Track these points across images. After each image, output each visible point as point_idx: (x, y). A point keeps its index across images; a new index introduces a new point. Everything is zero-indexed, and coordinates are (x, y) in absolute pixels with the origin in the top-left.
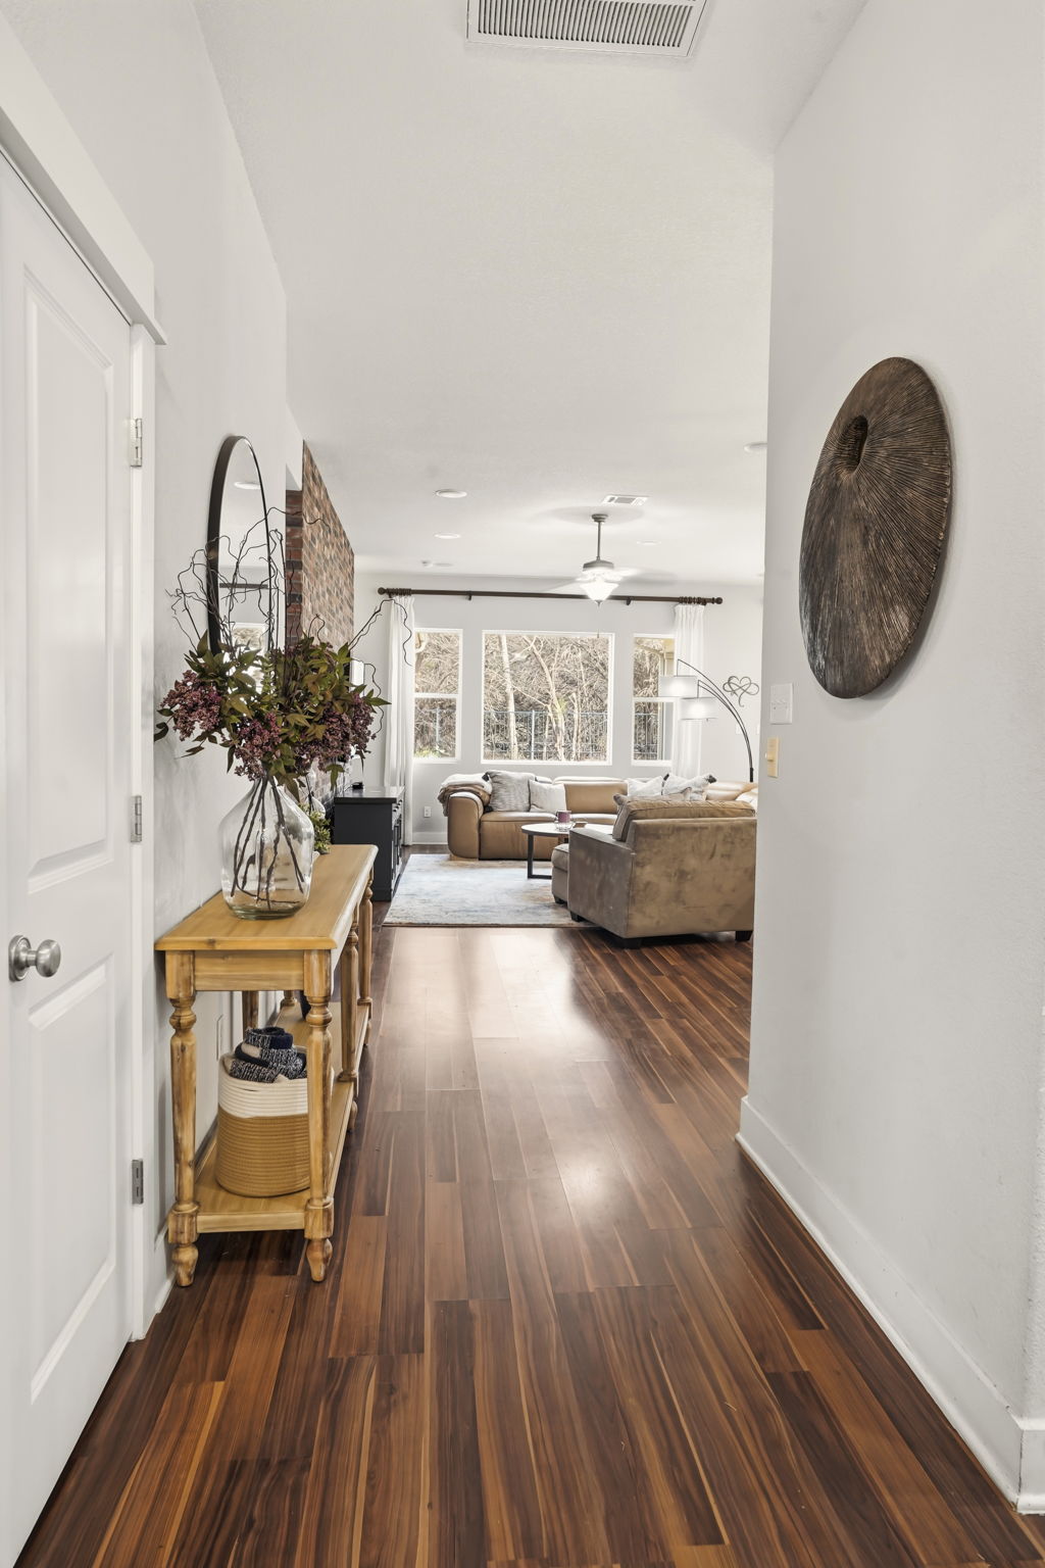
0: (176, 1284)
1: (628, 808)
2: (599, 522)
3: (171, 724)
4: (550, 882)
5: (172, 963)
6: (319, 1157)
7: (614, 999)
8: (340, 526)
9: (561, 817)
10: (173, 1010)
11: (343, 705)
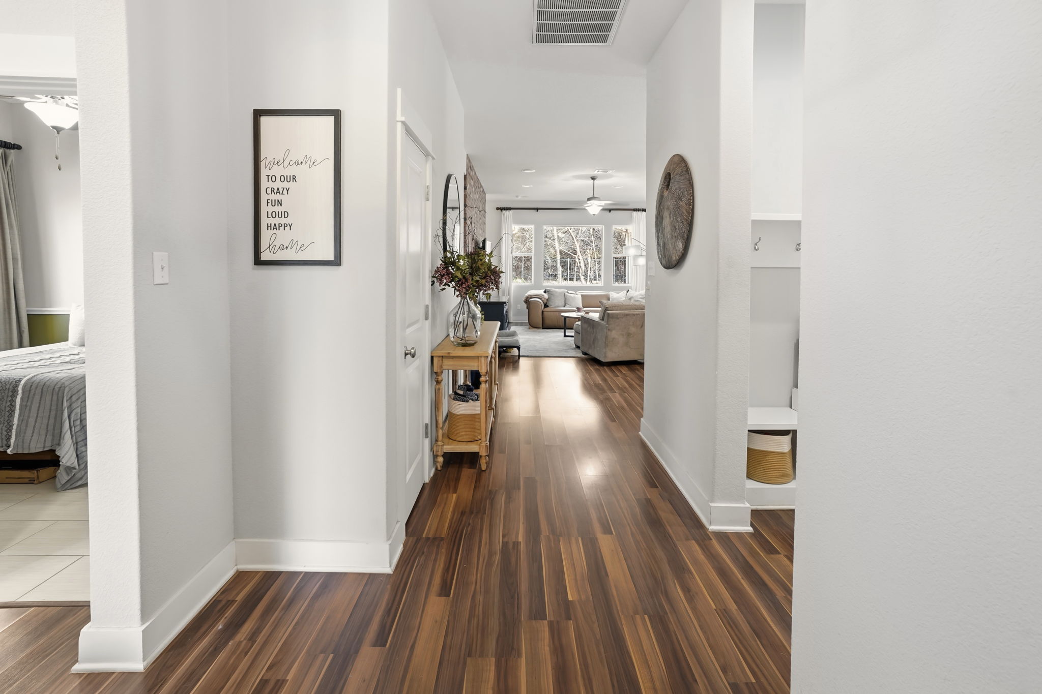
0: (436, 469)
1: (605, 306)
2: (594, 180)
3: (436, 281)
4: (573, 338)
5: (435, 360)
6: (484, 427)
7: (597, 386)
8: (480, 183)
9: (579, 310)
10: (436, 376)
11: (491, 272)
